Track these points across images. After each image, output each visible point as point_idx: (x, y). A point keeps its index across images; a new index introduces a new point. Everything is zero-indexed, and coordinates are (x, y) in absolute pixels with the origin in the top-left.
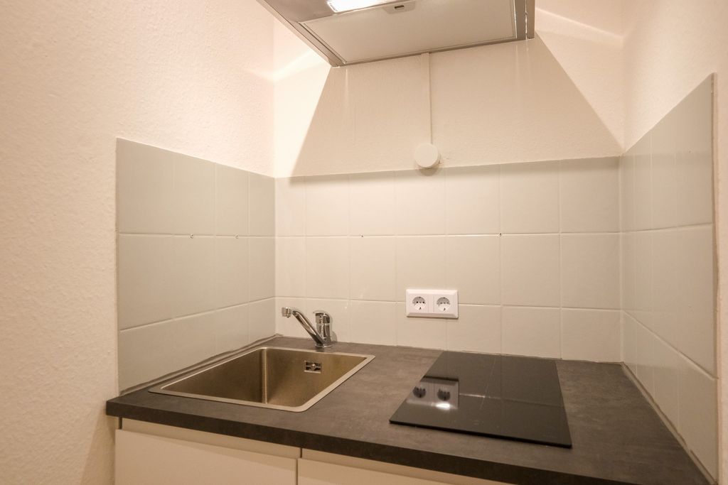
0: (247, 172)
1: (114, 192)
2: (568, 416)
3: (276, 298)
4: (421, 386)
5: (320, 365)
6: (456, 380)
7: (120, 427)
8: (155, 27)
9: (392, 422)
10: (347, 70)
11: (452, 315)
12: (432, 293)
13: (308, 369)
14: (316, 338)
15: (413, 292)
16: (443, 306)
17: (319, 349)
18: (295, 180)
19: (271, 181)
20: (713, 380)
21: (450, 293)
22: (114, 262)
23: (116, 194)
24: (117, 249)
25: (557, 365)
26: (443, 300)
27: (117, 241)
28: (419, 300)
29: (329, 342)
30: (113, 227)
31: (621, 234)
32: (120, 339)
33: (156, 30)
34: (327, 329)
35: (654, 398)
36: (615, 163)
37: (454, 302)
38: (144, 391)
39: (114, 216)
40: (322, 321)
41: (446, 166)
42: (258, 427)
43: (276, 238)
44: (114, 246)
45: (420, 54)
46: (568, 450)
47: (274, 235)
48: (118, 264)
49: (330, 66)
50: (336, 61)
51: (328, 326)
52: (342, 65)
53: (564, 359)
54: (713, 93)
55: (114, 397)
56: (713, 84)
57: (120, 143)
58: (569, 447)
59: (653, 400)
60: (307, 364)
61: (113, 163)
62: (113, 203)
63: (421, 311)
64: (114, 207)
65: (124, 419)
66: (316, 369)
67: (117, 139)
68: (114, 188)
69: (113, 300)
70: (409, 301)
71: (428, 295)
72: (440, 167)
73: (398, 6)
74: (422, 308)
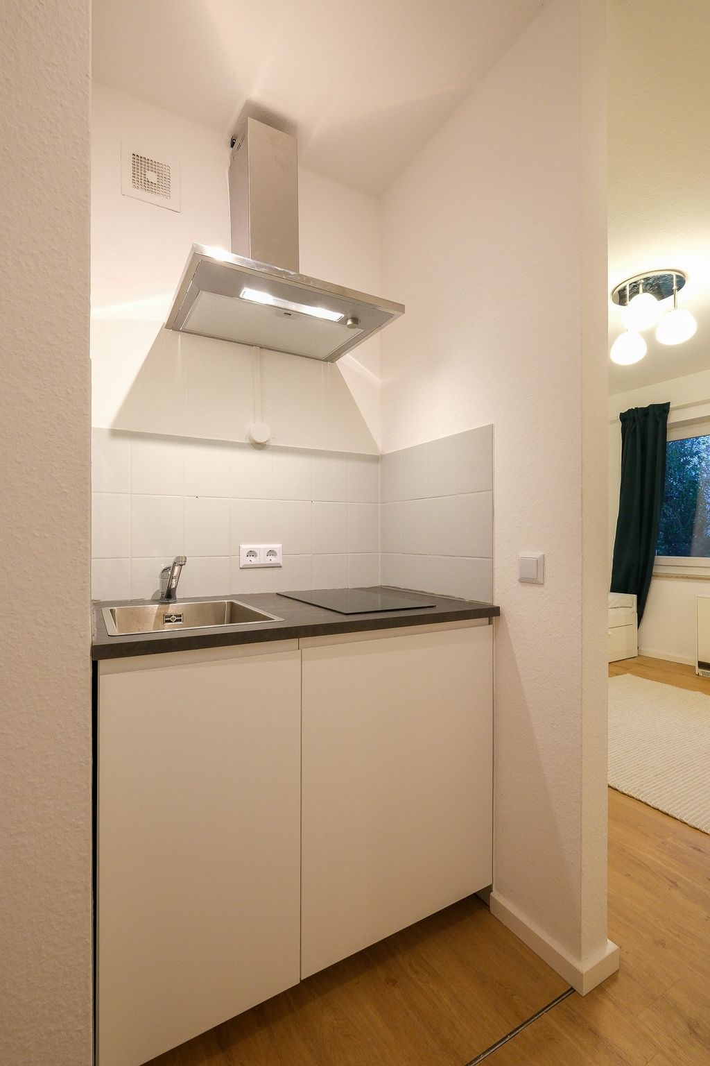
10: (179, 337)
11: (279, 563)
12: (265, 547)
15: (246, 547)
16: (271, 557)
21: (276, 547)
26: (272, 553)
28: (252, 553)
31: (379, 504)
36: (377, 459)
37: (279, 554)
41: (273, 444)
45: (253, 346)
49: (163, 326)
50: (176, 323)
52: (177, 329)
54: (492, 433)
56: (492, 429)
63: (253, 563)
66: (178, 620)
70: (244, 554)
71: (259, 549)
72: (267, 443)
73: (288, 313)
74: (254, 561)
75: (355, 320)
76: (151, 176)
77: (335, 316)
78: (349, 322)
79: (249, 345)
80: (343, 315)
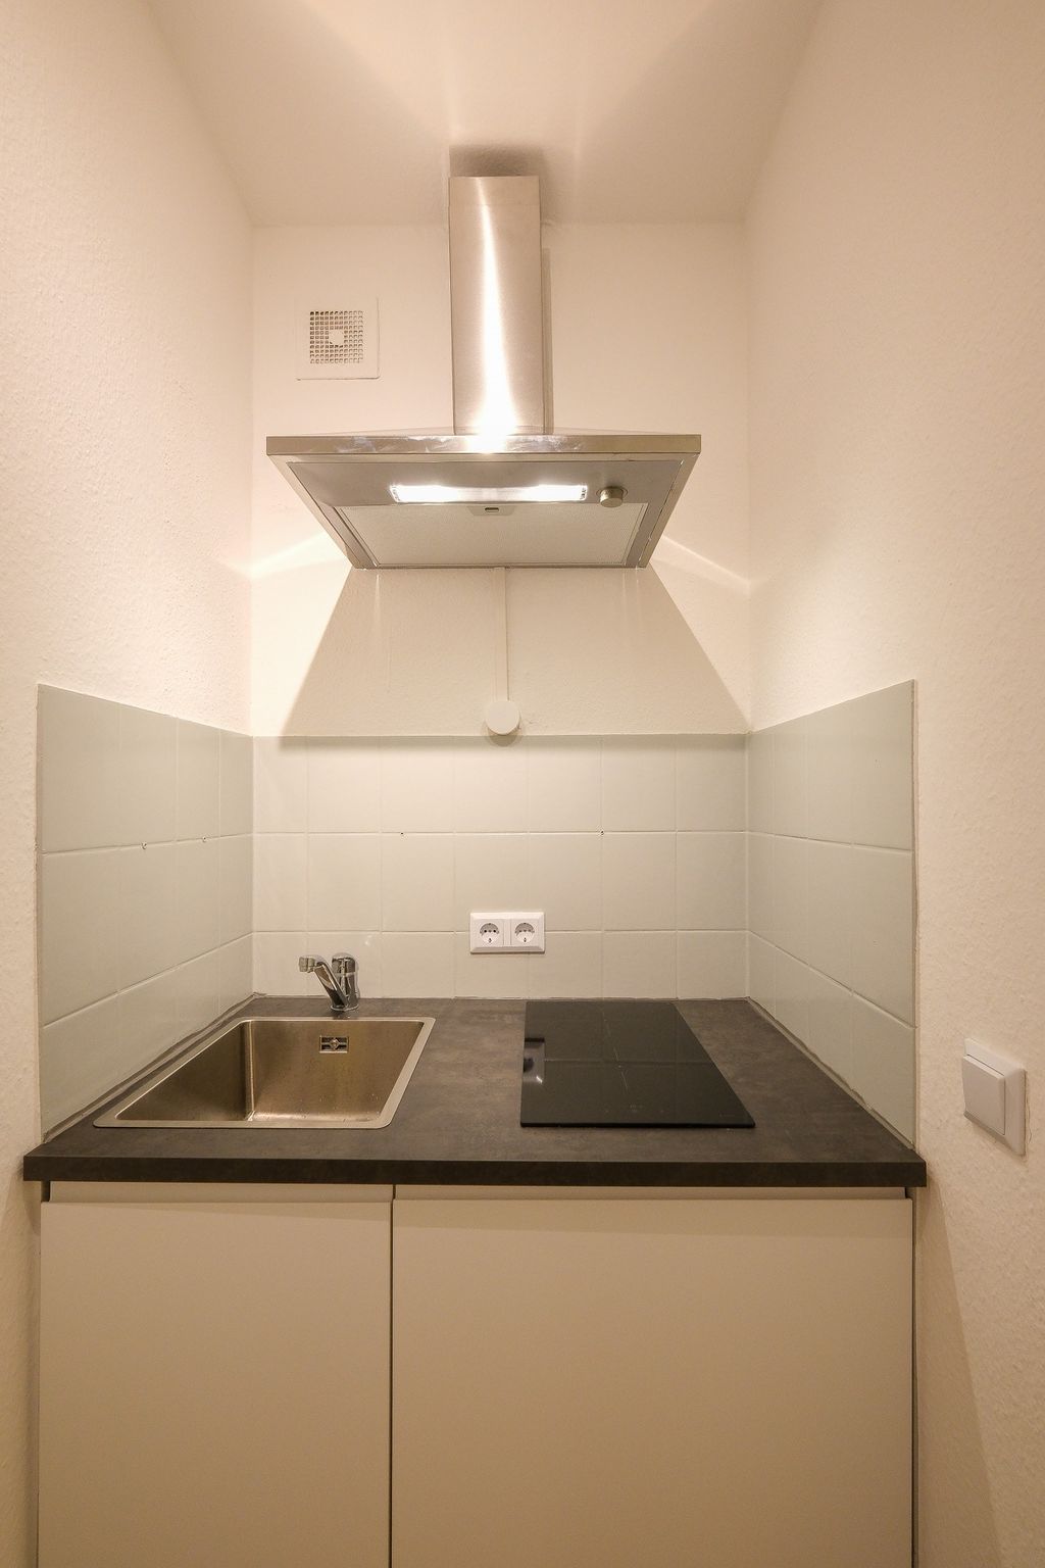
0: (217, 729)
1: (34, 781)
2: (729, 1082)
3: (255, 934)
4: (528, 1055)
5: (345, 1040)
6: (542, 1040)
7: (46, 1197)
8: (95, 488)
9: (524, 1125)
10: (378, 577)
11: (538, 948)
12: (508, 917)
13: (324, 1048)
14: (336, 997)
15: (480, 917)
16: (523, 935)
17: (336, 1014)
18: (288, 743)
19: (247, 742)
20: (911, 1029)
21: (534, 916)
22: (32, 906)
23: (37, 786)
24: (39, 882)
25: (677, 1008)
26: (524, 927)
27: (38, 867)
28: (489, 928)
29: (355, 1000)
30: (32, 843)
31: (747, 833)
32: (43, 1040)
33: (96, 493)
34: (350, 983)
35: (807, 1045)
37: (539, 928)
38: (85, 1125)
39: (34, 823)
40: (343, 971)
41: (529, 734)
42: (331, 1164)
43: (256, 836)
44: (32, 878)
45: (493, 567)
46: (750, 1131)
47: (251, 832)
48: (39, 909)
49: (350, 565)
50: (361, 557)
51: (352, 977)
52: (371, 567)
53: (680, 998)
54: (913, 703)
55: (33, 1147)
56: (913, 692)
57: (43, 691)
58: (751, 1126)
59: (806, 1048)
60: (324, 1040)
61: (33, 730)
62: (31, 800)
63: (490, 945)
64: (33, 807)
65: (54, 1185)
66: (340, 1047)
67: (39, 686)
68: (34, 773)
69: (31, 973)
70: (475, 930)
71: (503, 920)
72: (520, 734)
73: (491, 508)
74: (493, 940)
75: (616, 491)
76: (336, 337)
77: (575, 492)
78: (604, 497)
79: (488, 567)
80: (586, 487)
